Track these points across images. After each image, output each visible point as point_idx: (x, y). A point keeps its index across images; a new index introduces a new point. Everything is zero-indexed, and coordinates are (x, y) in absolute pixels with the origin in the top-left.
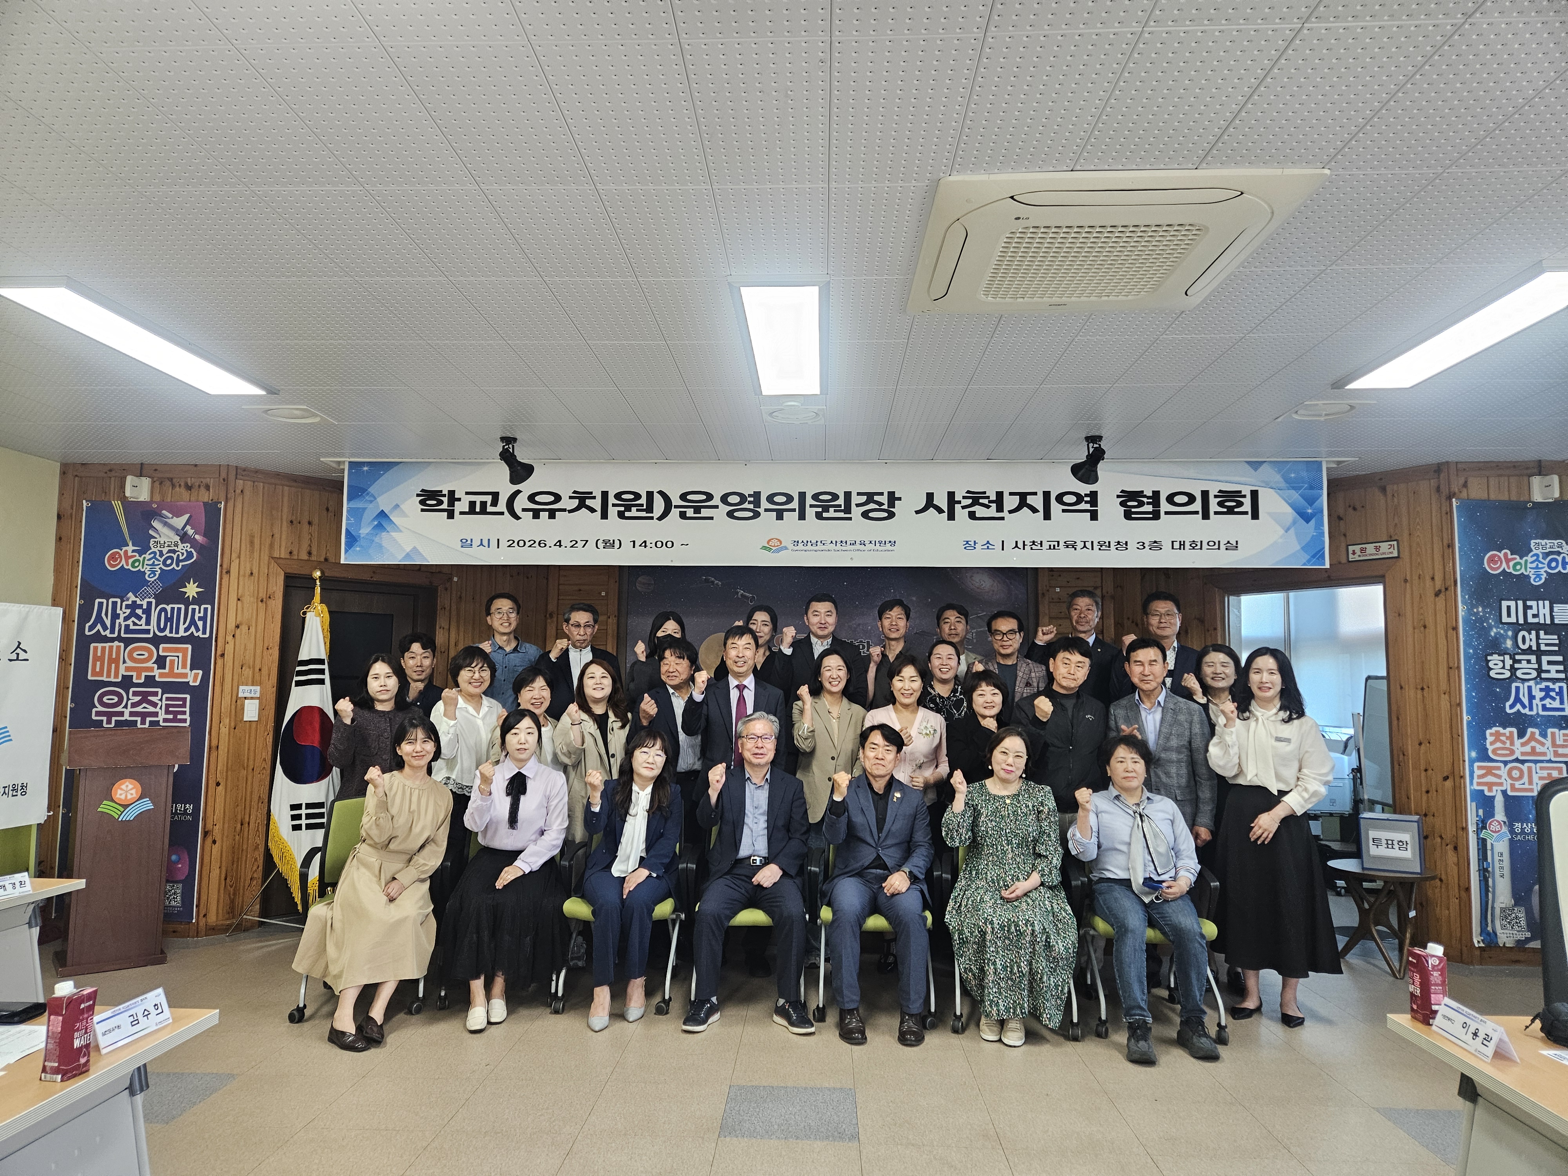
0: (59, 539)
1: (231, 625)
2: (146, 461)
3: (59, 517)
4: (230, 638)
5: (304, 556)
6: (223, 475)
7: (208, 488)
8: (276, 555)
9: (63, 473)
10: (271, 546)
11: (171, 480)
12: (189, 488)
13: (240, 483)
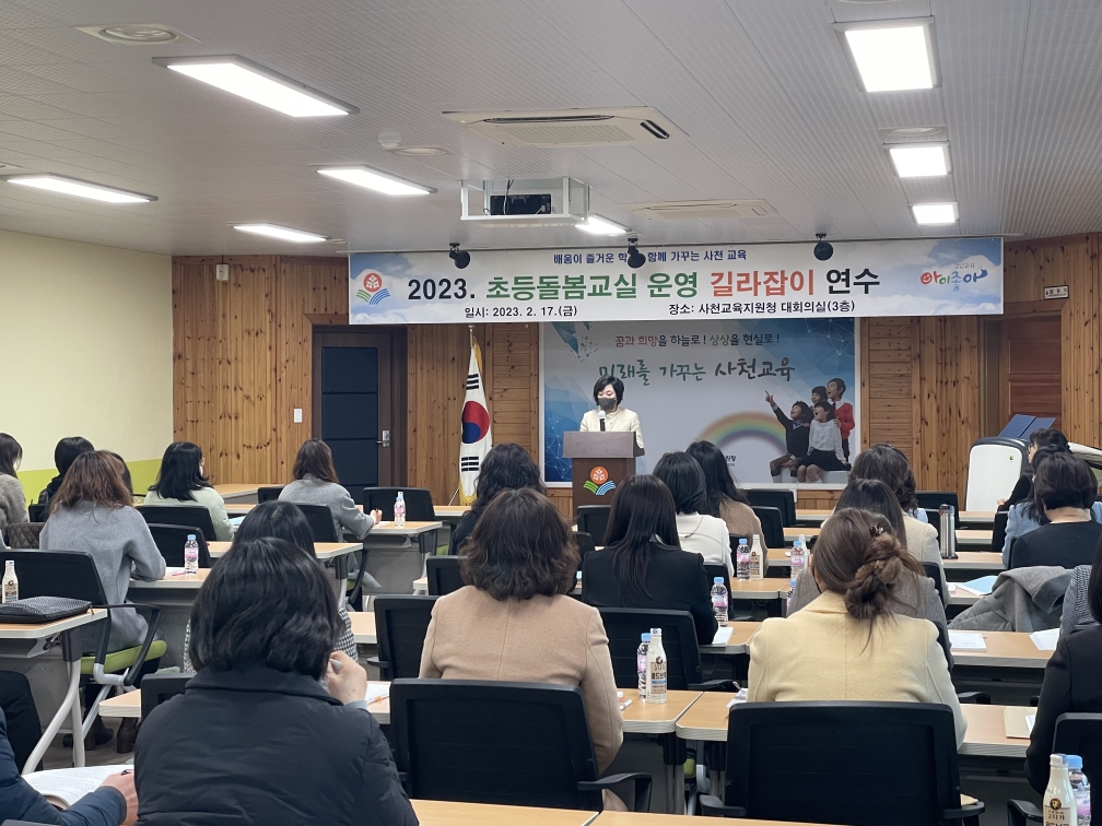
0: (175, 306)
1: (284, 360)
2: (226, 253)
3: (174, 292)
4: (283, 369)
5: (323, 311)
6: (274, 262)
7: (264, 270)
8: (306, 312)
9: (174, 263)
10: (303, 306)
11: (241, 265)
12: (252, 271)
13: (283, 266)
